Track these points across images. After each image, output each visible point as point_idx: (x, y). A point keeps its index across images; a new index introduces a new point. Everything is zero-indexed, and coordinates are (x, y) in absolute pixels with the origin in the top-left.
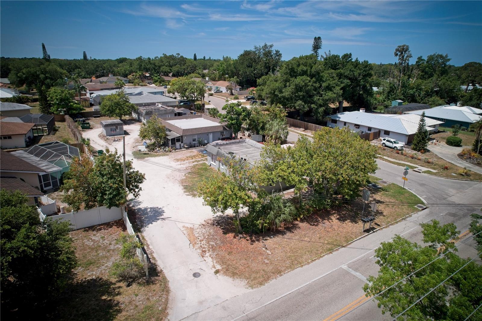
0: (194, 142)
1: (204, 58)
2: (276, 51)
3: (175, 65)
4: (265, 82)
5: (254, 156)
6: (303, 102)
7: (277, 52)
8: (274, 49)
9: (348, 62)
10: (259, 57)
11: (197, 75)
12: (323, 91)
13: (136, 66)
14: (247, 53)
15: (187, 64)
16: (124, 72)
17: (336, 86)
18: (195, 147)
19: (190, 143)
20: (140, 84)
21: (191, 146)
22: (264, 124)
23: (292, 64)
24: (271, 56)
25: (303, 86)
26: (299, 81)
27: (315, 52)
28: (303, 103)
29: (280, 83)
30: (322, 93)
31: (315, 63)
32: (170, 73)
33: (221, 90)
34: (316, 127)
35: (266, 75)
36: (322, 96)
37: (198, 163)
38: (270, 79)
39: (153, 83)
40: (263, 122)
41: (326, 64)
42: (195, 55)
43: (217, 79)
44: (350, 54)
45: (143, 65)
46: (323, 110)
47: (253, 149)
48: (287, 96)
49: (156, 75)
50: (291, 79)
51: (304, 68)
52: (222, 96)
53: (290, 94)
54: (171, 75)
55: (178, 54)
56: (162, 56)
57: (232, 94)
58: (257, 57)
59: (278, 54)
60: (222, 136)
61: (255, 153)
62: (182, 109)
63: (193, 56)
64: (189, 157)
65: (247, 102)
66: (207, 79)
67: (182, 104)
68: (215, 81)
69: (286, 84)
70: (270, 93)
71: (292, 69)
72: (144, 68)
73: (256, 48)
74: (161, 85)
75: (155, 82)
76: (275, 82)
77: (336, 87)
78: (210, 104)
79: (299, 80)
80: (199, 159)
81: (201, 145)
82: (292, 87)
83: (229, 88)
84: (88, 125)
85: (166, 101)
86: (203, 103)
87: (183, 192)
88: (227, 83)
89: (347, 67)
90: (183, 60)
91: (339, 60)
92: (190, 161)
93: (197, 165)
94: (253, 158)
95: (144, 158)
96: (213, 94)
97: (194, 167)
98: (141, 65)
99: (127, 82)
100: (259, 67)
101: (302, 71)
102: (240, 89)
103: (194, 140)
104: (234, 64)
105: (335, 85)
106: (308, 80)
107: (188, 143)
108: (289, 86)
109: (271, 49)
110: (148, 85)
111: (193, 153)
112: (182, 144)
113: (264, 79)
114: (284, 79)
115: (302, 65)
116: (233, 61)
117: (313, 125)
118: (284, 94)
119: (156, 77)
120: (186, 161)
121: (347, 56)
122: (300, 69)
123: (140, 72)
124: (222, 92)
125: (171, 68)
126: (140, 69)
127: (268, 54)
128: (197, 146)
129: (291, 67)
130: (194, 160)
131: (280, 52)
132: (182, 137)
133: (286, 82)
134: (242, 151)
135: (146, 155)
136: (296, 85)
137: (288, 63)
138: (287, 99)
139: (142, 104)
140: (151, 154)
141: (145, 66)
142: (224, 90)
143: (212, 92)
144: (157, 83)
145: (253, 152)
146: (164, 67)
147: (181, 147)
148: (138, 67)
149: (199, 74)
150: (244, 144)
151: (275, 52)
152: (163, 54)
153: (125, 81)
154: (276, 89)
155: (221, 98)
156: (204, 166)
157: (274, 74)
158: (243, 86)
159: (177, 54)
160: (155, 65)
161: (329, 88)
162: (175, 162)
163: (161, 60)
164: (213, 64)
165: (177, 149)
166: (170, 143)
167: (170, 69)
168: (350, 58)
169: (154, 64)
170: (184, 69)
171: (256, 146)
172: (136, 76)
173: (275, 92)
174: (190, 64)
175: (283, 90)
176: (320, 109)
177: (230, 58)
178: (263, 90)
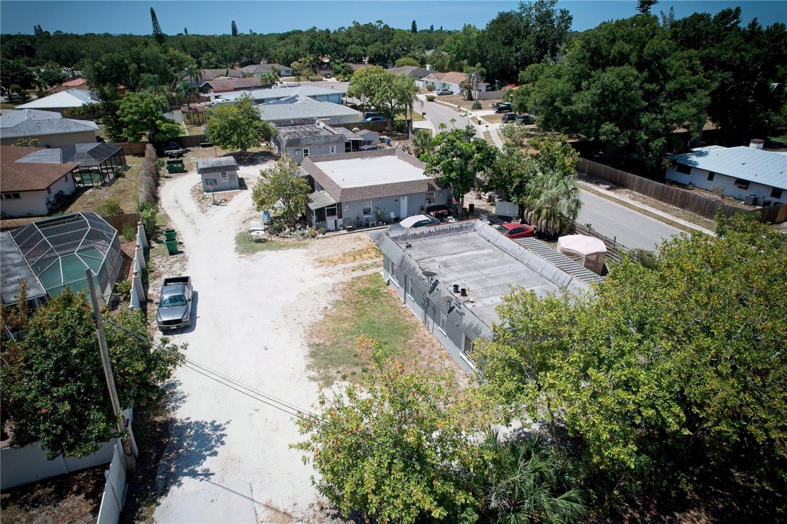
0: (366, 216)
1: (432, 28)
2: (562, 12)
3: (373, 42)
4: (535, 76)
5: (489, 277)
6: (616, 126)
7: (564, 12)
8: (557, 9)
9: (730, 29)
10: (527, 26)
11: (412, 60)
12: (665, 101)
13: (305, 44)
14: (504, 18)
15: (395, 40)
16: (285, 56)
17: (699, 87)
18: (367, 226)
19: (358, 218)
20: (310, 77)
21: (359, 225)
22: (524, 180)
23: (597, 37)
24: (552, 22)
25: (621, 89)
26: (612, 78)
27: (643, 12)
28: (617, 129)
29: (567, 82)
30: (664, 104)
31: (654, 34)
32: (365, 56)
33: (451, 90)
34: (641, 182)
35: (539, 62)
36: (661, 113)
37: (365, 273)
38: (547, 71)
39: (334, 76)
40: (521, 176)
41: (675, 36)
42: (414, 23)
43: (446, 68)
44: (738, 10)
45: (316, 43)
46: (661, 144)
47: (491, 251)
48: (580, 112)
49: (337, 61)
50: (593, 73)
51: (626, 46)
52: (451, 102)
53: (588, 108)
54: (366, 60)
55: (380, 22)
56: (352, 25)
57: (470, 98)
58: (522, 25)
59: (566, 18)
60: (430, 202)
61: (493, 265)
62: (365, 131)
63: (411, 25)
64: (349, 254)
65: (498, 114)
66: (428, 67)
67: (369, 119)
68: (443, 72)
69: (580, 83)
70: (544, 103)
71: (595, 49)
72: (318, 48)
73: (522, 6)
74: (346, 79)
75: (337, 73)
76: (556, 78)
77: (698, 91)
78: (425, 119)
79: (609, 76)
80: (370, 262)
81: (380, 223)
82: (593, 90)
83: (467, 88)
84: (180, 165)
85: (338, 114)
86: (409, 118)
87: (304, 367)
88: (462, 77)
89: (728, 42)
90: (387, 33)
91: (708, 25)
92: (347, 266)
93: (359, 278)
94: (486, 284)
95: (254, 251)
96: (434, 98)
97: (351, 284)
98: (314, 44)
99: (290, 74)
100: (525, 44)
101: (620, 53)
102: (487, 87)
103: (366, 212)
104: (478, 38)
105: (695, 86)
106: (632, 75)
107: (353, 217)
108: (588, 89)
109: (552, 8)
110: (324, 79)
111: (360, 242)
112: (340, 221)
113: (533, 71)
114: (577, 72)
115: (621, 41)
116: (478, 33)
117: (634, 178)
118: (573, 108)
119: (339, 64)
120: (340, 266)
121: (729, 16)
122: (615, 49)
123: (312, 55)
124: (452, 93)
125: (366, 48)
126: (311, 51)
127: (545, 18)
128: (373, 226)
129: (594, 46)
130: (356, 264)
131: (570, 14)
132: (339, 205)
133: (580, 78)
134: (461, 258)
135: (260, 245)
136: (604, 88)
137: (587, 37)
138: (580, 118)
139: (289, 121)
140: (271, 241)
141: (320, 45)
142: (455, 88)
143: (434, 94)
144: (340, 76)
145: (490, 261)
146: (354, 46)
147: (338, 227)
148: (309, 46)
149: (415, 58)
150: (471, 234)
151: (559, 14)
152: (354, 22)
153: (287, 71)
154: (557, 95)
155: (450, 106)
156: (376, 282)
157: (555, 60)
158: (492, 83)
159: (378, 22)
160: (338, 43)
161: (680, 94)
162: (315, 268)
163: (349, 34)
164: (444, 39)
165: (329, 231)
166: (314, 218)
167: (364, 50)
168: (735, 20)
169: (336, 41)
170: (389, 50)
171: (497, 243)
172: (305, 62)
173: (554, 101)
174: (400, 40)
175: (573, 99)
176: (656, 142)
177: (474, 27)
178: (529, 94)
